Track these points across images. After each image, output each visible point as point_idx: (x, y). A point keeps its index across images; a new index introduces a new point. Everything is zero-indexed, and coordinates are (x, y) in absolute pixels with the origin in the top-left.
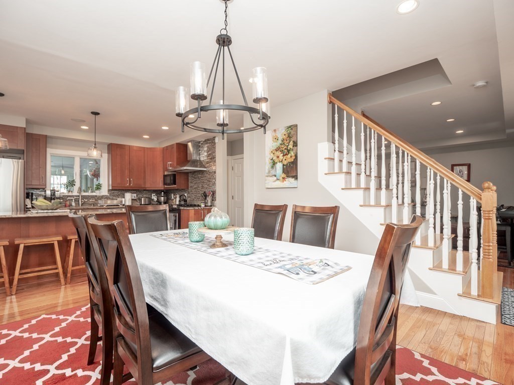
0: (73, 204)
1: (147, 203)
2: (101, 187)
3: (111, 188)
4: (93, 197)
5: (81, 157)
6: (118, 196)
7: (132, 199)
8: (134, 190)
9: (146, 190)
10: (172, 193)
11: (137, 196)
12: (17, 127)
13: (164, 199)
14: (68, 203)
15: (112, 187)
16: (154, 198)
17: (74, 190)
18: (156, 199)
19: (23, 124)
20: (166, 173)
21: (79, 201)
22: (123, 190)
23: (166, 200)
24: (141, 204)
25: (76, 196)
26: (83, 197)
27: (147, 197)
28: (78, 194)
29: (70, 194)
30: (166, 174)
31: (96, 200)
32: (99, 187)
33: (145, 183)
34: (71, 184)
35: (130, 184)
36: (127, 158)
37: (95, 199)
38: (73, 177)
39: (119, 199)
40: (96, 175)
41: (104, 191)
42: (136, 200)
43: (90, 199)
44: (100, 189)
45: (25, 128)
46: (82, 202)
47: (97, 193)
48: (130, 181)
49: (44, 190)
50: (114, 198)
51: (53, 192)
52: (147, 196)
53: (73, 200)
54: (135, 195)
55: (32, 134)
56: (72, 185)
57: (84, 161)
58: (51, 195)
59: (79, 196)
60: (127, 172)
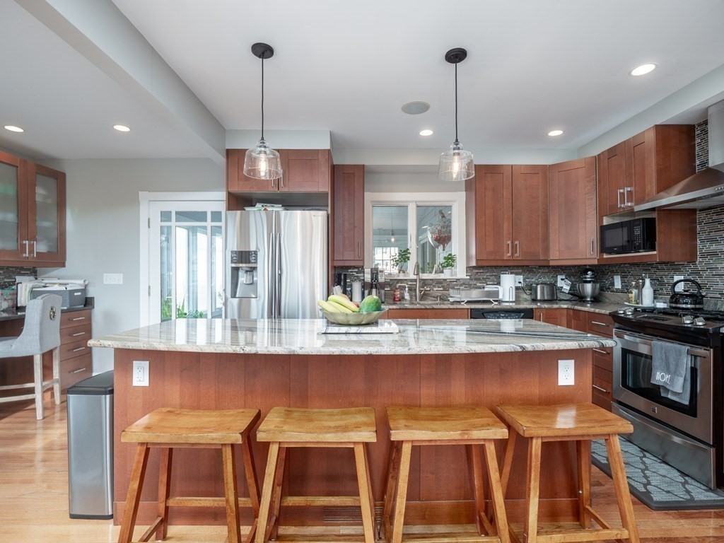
0: (407, 296)
1: (546, 298)
2: (453, 261)
3: (473, 263)
4: (439, 282)
5: (419, 204)
6: (485, 281)
7: (517, 288)
8: (518, 267)
9: (548, 267)
10: (617, 273)
11: (524, 280)
12: (318, 150)
13: (594, 289)
14: (398, 293)
15: (477, 260)
16: (564, 285)
17: (407, 268)
18: (566, 288)
19: (325, 145)
20: (606, 221)
21: (415, 290)
22: (496, 267)
23: (597, 291)
24: (535, 300)
25: (411, 280)
26: (424, 283)
27: (545, 284)
28: (415, 277)
29: (402, 277)
30: (605, 223)
31: (445, 290)
32: (450, 261)
33: (546, 250)
34: (404, 256)
35: (512, 254)
36: (506, 193)
37: (443, 287)
38: (407, 244)
39: (489, 288)
40: (444, 239)
41: (460, 272)
42: (522, 288)
43: (434, 286)
44: (452, 266)
45: (329, 150)
46: (421, 291)
47: (447, 274)
48: (514, 247)
49: (361, 269)
50: (478, 284)
51: (375, 273)
52: (546, 280)
53: (407, 289)
54: (521, 278)
55: (343, 165)
56: (404, 259)
57: (423, 210)
58: (372, 279)
59: (415, 280)
60: (506, 226)
